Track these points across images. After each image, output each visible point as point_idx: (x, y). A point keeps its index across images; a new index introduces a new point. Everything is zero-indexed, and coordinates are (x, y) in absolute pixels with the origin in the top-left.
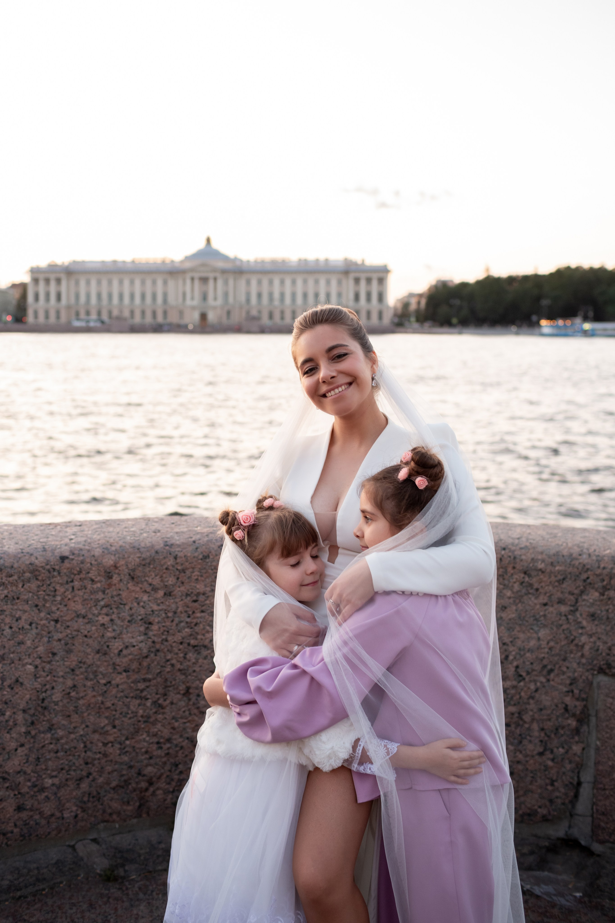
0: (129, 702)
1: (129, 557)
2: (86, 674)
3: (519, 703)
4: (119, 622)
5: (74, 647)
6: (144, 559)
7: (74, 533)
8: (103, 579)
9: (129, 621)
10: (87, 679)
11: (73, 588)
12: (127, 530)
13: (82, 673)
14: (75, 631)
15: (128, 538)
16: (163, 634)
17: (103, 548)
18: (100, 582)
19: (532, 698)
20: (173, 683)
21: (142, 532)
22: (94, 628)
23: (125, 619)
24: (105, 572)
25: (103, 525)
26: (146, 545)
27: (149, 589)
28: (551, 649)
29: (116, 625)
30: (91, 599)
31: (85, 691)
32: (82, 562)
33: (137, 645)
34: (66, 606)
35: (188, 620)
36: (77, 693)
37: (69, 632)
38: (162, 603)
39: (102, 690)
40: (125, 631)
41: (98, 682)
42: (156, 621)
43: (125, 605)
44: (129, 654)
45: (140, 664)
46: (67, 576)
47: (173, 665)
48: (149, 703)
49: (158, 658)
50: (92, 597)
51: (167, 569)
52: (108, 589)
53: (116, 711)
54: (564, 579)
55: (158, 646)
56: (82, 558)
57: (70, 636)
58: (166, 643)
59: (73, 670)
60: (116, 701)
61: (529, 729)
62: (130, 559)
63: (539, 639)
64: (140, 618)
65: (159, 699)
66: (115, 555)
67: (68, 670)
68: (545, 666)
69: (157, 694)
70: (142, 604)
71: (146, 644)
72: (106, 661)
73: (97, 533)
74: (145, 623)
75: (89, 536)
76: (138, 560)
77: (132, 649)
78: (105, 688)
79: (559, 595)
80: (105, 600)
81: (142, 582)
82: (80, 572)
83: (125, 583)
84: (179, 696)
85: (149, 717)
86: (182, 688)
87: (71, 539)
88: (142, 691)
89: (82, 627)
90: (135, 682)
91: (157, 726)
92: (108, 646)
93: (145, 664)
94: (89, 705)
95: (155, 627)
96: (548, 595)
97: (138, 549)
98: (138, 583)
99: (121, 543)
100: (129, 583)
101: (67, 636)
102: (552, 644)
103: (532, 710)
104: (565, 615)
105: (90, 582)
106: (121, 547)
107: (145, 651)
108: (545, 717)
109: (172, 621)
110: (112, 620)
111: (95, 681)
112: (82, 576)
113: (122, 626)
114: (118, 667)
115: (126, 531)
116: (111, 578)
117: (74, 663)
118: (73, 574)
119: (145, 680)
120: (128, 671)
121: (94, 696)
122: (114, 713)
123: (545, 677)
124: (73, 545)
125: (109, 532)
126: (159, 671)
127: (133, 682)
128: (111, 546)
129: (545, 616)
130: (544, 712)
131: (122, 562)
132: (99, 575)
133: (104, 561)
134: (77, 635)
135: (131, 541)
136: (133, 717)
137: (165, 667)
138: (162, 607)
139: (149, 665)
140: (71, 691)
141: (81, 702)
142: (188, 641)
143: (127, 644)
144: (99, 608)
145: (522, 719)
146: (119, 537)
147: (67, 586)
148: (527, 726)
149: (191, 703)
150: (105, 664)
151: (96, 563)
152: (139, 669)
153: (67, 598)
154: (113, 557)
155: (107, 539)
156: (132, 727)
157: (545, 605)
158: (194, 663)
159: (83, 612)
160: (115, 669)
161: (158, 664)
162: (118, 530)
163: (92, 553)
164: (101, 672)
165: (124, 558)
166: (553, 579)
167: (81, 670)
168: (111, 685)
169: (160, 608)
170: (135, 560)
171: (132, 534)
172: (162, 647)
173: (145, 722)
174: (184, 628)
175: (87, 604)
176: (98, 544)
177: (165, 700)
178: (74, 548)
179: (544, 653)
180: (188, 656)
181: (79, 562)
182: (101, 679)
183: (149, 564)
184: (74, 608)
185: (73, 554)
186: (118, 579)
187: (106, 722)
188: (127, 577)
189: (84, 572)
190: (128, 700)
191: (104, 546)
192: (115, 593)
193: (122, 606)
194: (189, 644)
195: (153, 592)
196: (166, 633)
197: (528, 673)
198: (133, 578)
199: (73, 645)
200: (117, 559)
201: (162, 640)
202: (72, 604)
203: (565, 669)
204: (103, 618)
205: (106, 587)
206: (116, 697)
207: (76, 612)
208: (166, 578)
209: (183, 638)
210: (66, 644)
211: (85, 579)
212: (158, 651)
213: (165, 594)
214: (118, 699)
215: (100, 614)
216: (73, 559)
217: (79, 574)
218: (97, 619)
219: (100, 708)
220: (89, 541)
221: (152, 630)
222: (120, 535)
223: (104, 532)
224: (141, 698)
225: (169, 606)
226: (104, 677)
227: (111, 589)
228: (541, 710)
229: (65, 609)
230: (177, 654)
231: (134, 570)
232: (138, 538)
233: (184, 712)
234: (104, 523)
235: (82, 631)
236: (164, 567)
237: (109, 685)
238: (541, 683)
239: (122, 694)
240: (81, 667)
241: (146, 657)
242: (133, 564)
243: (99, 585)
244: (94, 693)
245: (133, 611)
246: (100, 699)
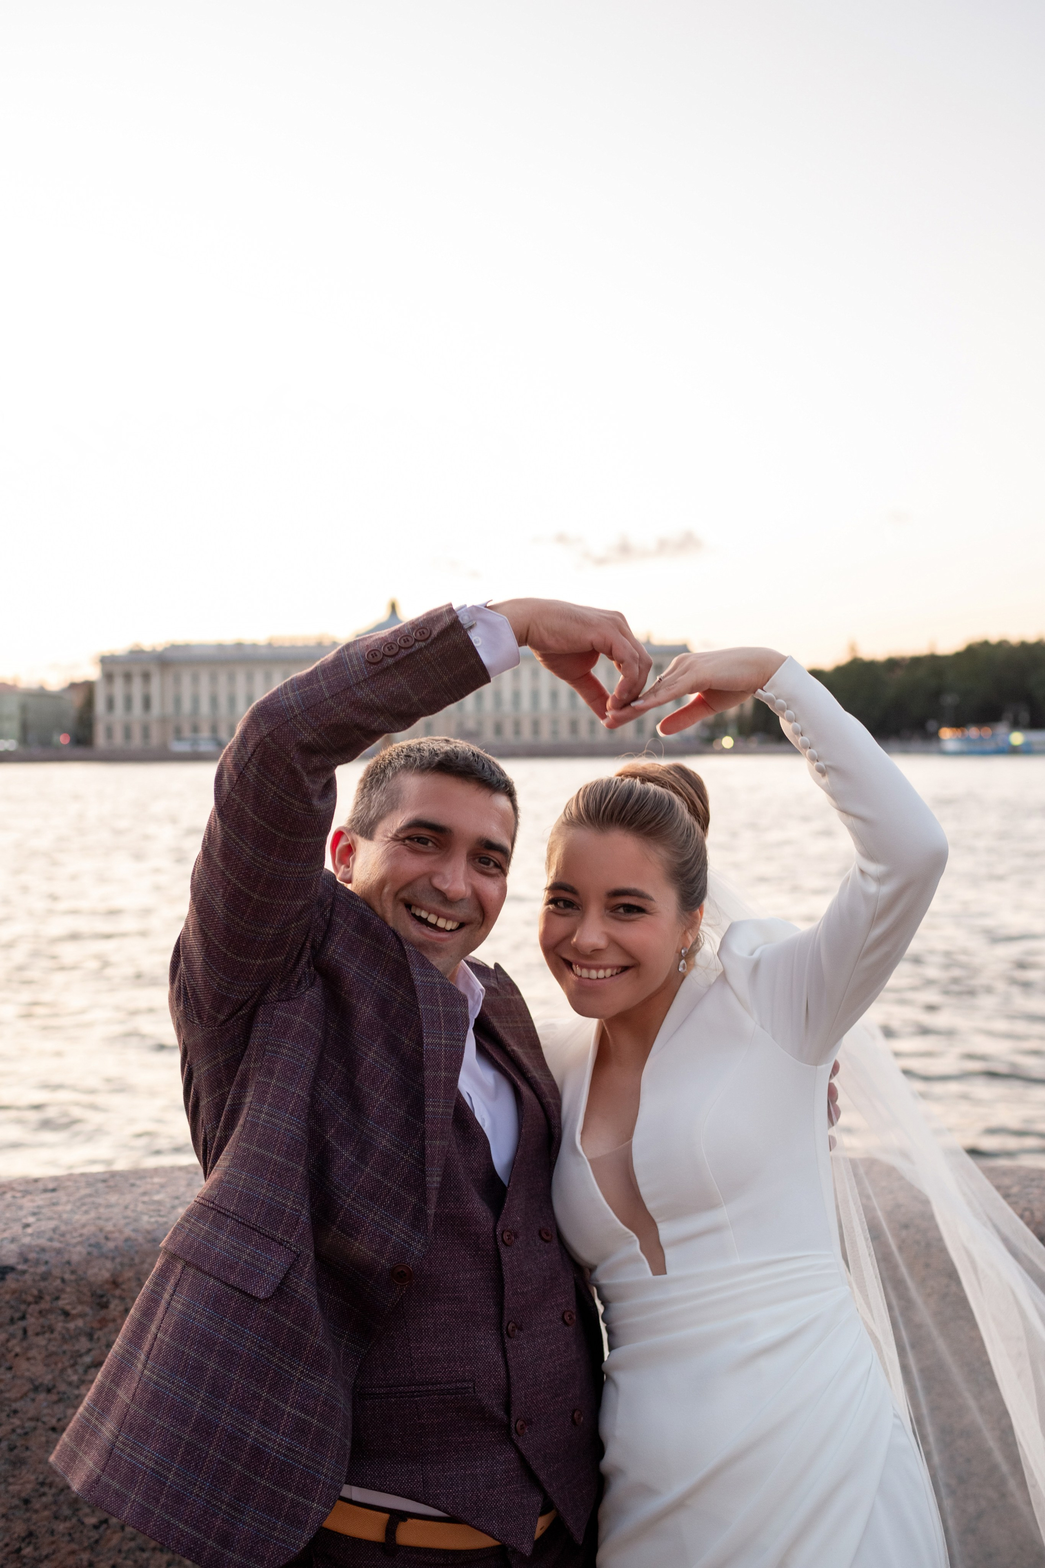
0: (148, 1559)
1: (143, 1262)
2: (54, 1508)
5: (28, 1453)
7: (36, 1210)
8: (87, 1310)
10: (56, 1517)
11: (25, 1331)
12: (146, 1199)
13: (46, 1507)
14: (31, 1419)
15: (145, 1218)
17: (90, 1245)
18: (82, 1315)
21: (176, 1202)
24: (92, 1295)
25: (101, 1186)
30: (64, 1352)
31: (53, 1543)
32: (45, 1277)
34: (10, 1368)
36: (36, 1549)
37: (16, 1421)
39: (89, 1538)
41: (82, 1523)
46: (12, 1307)
50: (65, 1347)
52: (101, 1329)
56: (42, 1269)
57: (19, 1431)
59: (26, 1502)
60: (120, 1560)
66: (113, 1259)
67: (16, 1502)
73: (84, 1208)
75: (65, 1216)
78: (95, 1535)
80: (93, 1353)
82: (39, 1298)
87: (27, 1226)
89: (45, 1411)
99: (128, 1232)
101: (13, 1431)
105: (61, 1318)
106: (127, 1240)
111: (74, 1520)
112: (44, 1305)
115: (144, 1203)
116: (105, 1306)
117: (29, 1486)
118: (24, 1302)
121: (73, 1552)
124: (27, 1240)
125: (109, 1206)
128: (107, 1238)
132: (81, 1302)
133: (90, 1272)
134: (35, 1429)
135: (149, 1227)
140: (23, 1545)
144: (80, 1369)
146: (125, 1217)
147: (11, 1329)
151: (73, 1277)
153: (13, 1354)
154: (109, 1265)
155: (101, 1223)
159: (47, 1379)
162: (128, 1198)
163: (66, 1257)
165: (131, 1264)
167: (44, 1499)
168: (108, 1528)
171: (154, 1211)
175: (56, 1364)
176: (81, 1235)
178: (30, 1248)
181: (37, 1278)
182: (86, 1515)
184: (27, 1374)
185: (26, 1261)
186: (121, 1308)
189: (48, 1298)
190: (145, 1555)
191: (92, 1241)
199: (27, 1448)
200: (119, 1267)
202: (23, 1365)
205: (96, 1325)
206: (120, 1551)
207: (31, 1380)
210: (11, 1449)
211: (50, 1311)
214: (123, 1555)
216: (24, 1272)
217: (36, 1303)
218: (76, 1392)
220: (63, 1228)
222: (129, 1213)
223: (97, 1206)
226: (93, 1512)
227: (106, 1330)
229: (9, 1375)
232: (164, 1219)
234: (104, 1181)
235: (45, 1419)
237: (104, 1526)
239: (132, 1544)
240: (44, 1494)
243: (80, 1323)
244: (74, 1546)
246: (85, 1556)
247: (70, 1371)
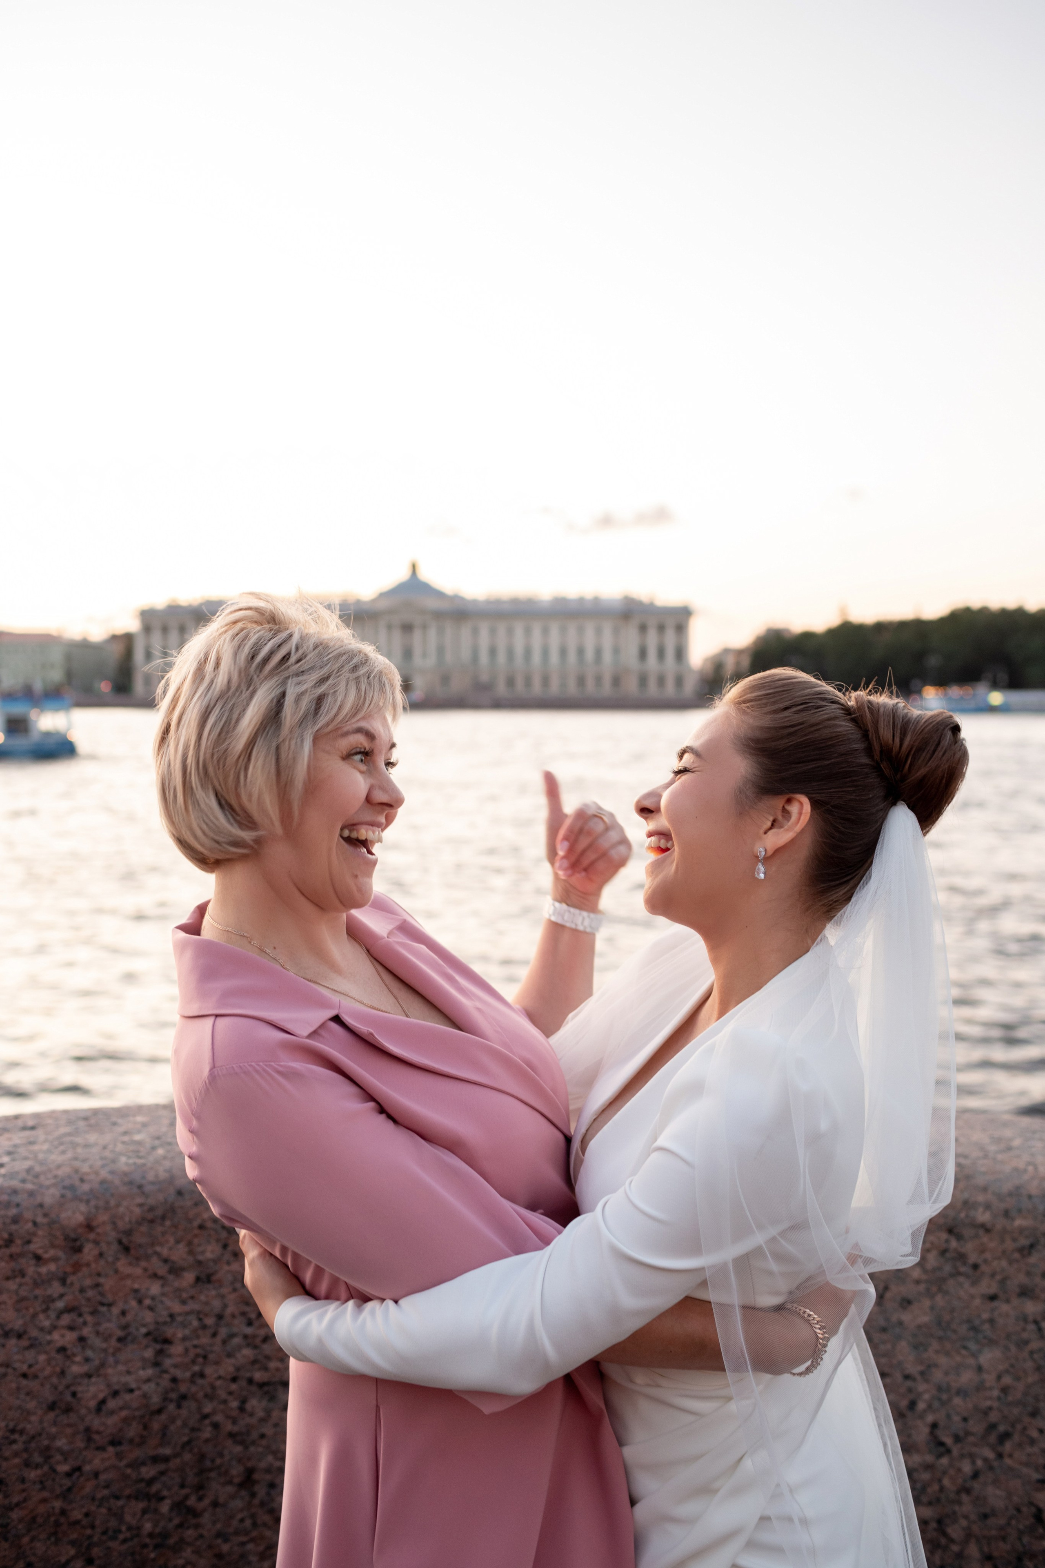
0: (122, 1507)
1: (118, 1205)
2: (25, 1455)
3: (938, 1500)
4: (97, 1342)
6: (151, 1209)
7: (11, 1149)
8: (60, 1254)
9: (120, 1340)
10: (27, 1464)
12: (126, 1138)
13: (16, 1454)
15: (123, 1159)
16: (194, 1362)
17: (64, 1188)
18: (55, 1259)
19: (968, 1491)
20: (218, 1461)
21: (157, 1142)
22: (42, 1358)
23: (110, 1336)
24: (65, 1239)
25: (82, 1124)
26: (157, 1176)
27: (162, 1270)
28: (1005, 1390)
29: (92, 1348)
30: (36, 1297)
31: (24, 1490)
32: (15, 1220)
33: (139, 1388)
35: (249, 1331)
38: (192, 1297)
39: (61, 1486)
40: (111, 1360)
41: (54, 1471)
42: (180, 1335)
43: (110, 1305)
44: (121, 1409)
45: (145, 1427)
47: (216, 1426)
48: (165, 1507)
49: (184, 1412)
50: (38, 1292)
51: (201, 1227)
52: (74, 1273)
53: (93, 1527)
54: (1032, 1246)
55: (183, 1388)
56: (13, 1211)
58: (200, 1381)
60: (93, 1508)
61: (960, 1555)
62: (121, 1210)
63: (980, 1369)
64: (143, 1330)
65: (186, 1497)
66: (88, 1201)
68: (992, 1427)
69: (182, 1486)
70: (147, 1302)
71: (158, 1384)
72: (69, 1425)
73: (62, 1148)
74: (156, 1340)
75: (41, 1156)
76: (137, 1211)
77: (128, 1397)
79: (1022, 1278)
80: (66, 1298)
81: (147, 1257)
83: (110, 1259)
84: (230, 1489)
85: (165, 1535)
86: (236, 1471)
88: (150, 1482)
89: (16, 1357)
90: (135, 1464)
91: (184, 1554)
92: (74, 1394)
93: (156, 1426)
94: (34, 1519)
95: (177, 1349)
96: (998, 1277)
97: (140, 1187)
98: (138, 1259)
99: (104, 1174)
100: (118, 1259)
102: (1007, 1380)
103: (966, 1517)
104: (1036, 1322)
105: (33, 1262)
106: (103, 1182)
107: (156, 1400)
108: (994, 1533)
109: (214, 1335)
110: (82, 1339)
111: (46, 1468)
112: (14, 1249)
113: (105, 1350)
114: (96, 1437)
115: (123, 1143)
116: (79, 1250)
119: (155, 1459)
120: (120, 1443)
121: (44, 1500)
122: (89, 1532)
123: (993, 1448)
125: (87, 1146)
126: (185, 1439)
127: (129, 1466)
128: (82, 1180)
129: (991, 1321)
130: (991, 1521)
131: (103, 1217)
132: (53, 1246)
133: (63, 1215)
135: (125, 1169)
136: (131, 1539)
137: (198, 1430)
138: (192, 1306)
139: (165, 1428)
141: (15, 1515)
142: (248, 1375)
143: (116, 1387)
144: (53, 1314)
145: (945, 1534)
146: (102, 1158)
148: (955, 1548)
149: (256, 1501)
150: (69, 1431)
151: (45, 1221)
152: (142, 1437)
154: (83, 1207)
155: (77, 1164)
156: (130, 1558)
157: (993, 1298)
158: (262, 1420)
159: (18, 1324)
160: (89, 1440)
161: (185, 1425)
162: (107, 1138)
163: (39, 1199)
164: (59, 1450)
165: (107, 1208)
166: (1009, 1245)
167: (15, 1447)
168: (81, 1475)
169: (187, 1308)
170: (130, 1210)
171: (133, 1151)
172: (194, 1389)
173: (156, 1547)
174: (239, 1348)
175: (27, 1308)
176: (56, 1177)
177: (200, 1499)
179: (990, 1398)
180: (248, 1406)
181: (8, 1221)
182: (58, 1463)
183: (163, 1218)
186: (96, 1252)
187: (72, 1552)
188: (115, 1246)
189: (19, 1242)
190: (120, 1503)
191: (67, 1183)
192: (88, 1282)
193: (104, 1309)
194: (250, 1381)
195: (171, 1277)
196: (200, 1360)
197: (957, 1439)
198: (127, 1249)
200: (93, 1210)
201: (194, 1375)
203: (1035, 1434)
204: (63, 1336)
205: (69, 1269)
206: (93, 1499)
208: (199, 1245)
209: (238, 1369)
211: (21, 1255)
212: (184, 1397)
213: (198, 1279)
215: (54, 1327)
218: (48, 1338)
219: (57, 1524)
220: (38, 1169)
221: (170, 1356)
222: (107, 1154)
223: (75, 1145)
224: (148, 1497)
225: (207, 1303)
226: (66, 1460)
227: (80, 1275)
228: (985, 1516)
230: (225, 1402)
231: (129, 1233)
233: (242, 1520)
234: (86, 1119)
235: (17, 1365)
236: (196, 1224)
237: (77, 1474)
238: (986, 1460)
239: (106, 1492)
240: (14, 1442)
241: (159, 1411)
242: (127, 1219)
243: (52, 1267)
244: (46, 1494)
245: (129, 1317)
246: (58, 1504)
247: (41, 1316)
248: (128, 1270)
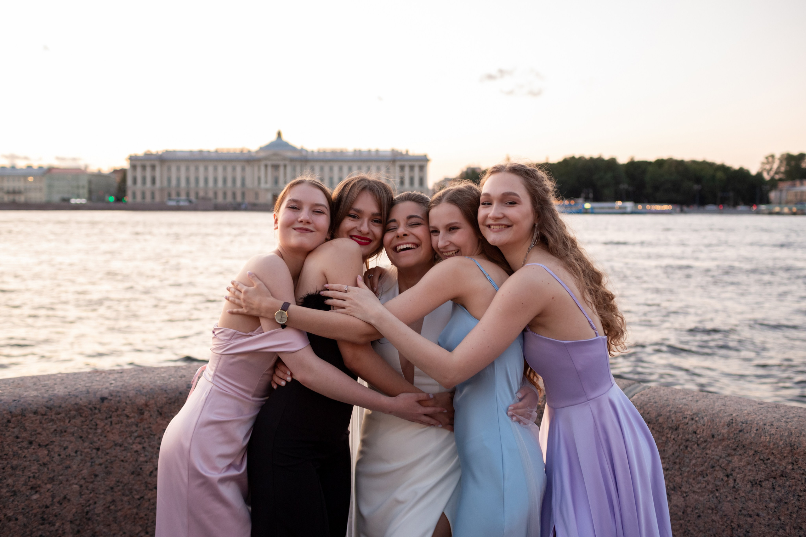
1: (157, 397)
2: (123, 491)
4: (150, 449)
5: (113, 470)
6: (170, 399)
7: (115, 379)
8: (136, 415)
10: (123, 495)
11: (111, 422)
12: (158, 375)
13: (119, 491)
14: (114, 456)
15: (158, 382)
17: (137, 391)
18: (134, 417)
21: (171, 377)
22: (129, 454)
23: (154, 447)
24: (138, 409)
26: (172, 387)
29: (148, 451)
30: (127, 431)
31: (122, 505)
32: (119, 402)
34: (105, 437)
36: (116, 507)
37: (108, 457)
39: (136, 503)
41: (133, 497)
43: (154, 435)
46: (106, 413)
50: (127, 429)
52: (141, 423)
53: (148, 520)
56: (118, 399)
57: (109, 461)
59: (112, 488)
62: (159, 399)
66: (146, 396)
67: (108, 488)
72: (139, 480)
73: (134, 378)
75: (127, 381)
76: (165, 399)
78: (139, 502)
80: (138, 432)
82: (117, 410)
83: (155, 417)
87: (111, 384)
89: (119, 453)
92: (141, 469)
94: (126, 516)
97: (166, 391)
98: (165, 418)
99: (152, 386)
100: (157, 418)
101: (107, 461)
105: (125, 418)
106: (151, 389)
110: (144, 448)
111: (130, 496)
112: (119, 413)
113: (152, 452)
114: (149, 485)
115: (158, 377)
116: (142, 413)
117: (113, 482)
118: (111, 411)
121: (130, 509)
122: (147, 522)
124: (112, 388)
125: (143, 378)
128: (143, 388)
131: (152, 402)
132: (133, 412)
133: (137, 400)
134: (115, 460)
135: (160, 385)
140: (111, 505)
141: (119, 514)
144: (133, 438)
146: (150, 381)
147: (106, 421)
150: (139, 482)
151: (130, 402)
153: (107, 431)
154: (144, 398)
155: (141, 383)
159: (120, 441)
160: (147, 486)
162: (151, 375)
163: (127, 395)
164: (136, 490)
165: (153, 398)
171: (162, 379)
175: (123, 435)
176: (133, 387)
178: (113, 391)
181: (116, 402)
182: (135, 494)
183: (174, 402)
184: (112, 439)
185: (112, 395)
186: (149, 415)
187: (140, 529)
188: (156, 413)
189: (120, 410)
191: (138, 389)
192: (146, 426)
193: (152, 436)
198: (161, 414)
199: (112, 468)
200: (148, 399)
202: (110, 436)
204: (137, 446)
205: (139, 421)
206: (148, 509)
207: (114, 442)
210: (106, 467)
211: (121, 415)
215: (134, 443)
216: (111, 400)
217: (116, 412)
218: (131, 447)
219: (135, 518)
220: (126, 384)
222: (152, 380)
223: (139, 378)
226: (138, 493)
227: (143, 423)
229: (105, 439)
231: (161, 408)
232: (166, 382)
235: (119, 457)
237: (142, 499)
240: (118, 486)
242: (161, 402)
243: (133, 420)
244: (130, 506)
246: (135, 511)
247: (129, 439)
248: (161, 422)
